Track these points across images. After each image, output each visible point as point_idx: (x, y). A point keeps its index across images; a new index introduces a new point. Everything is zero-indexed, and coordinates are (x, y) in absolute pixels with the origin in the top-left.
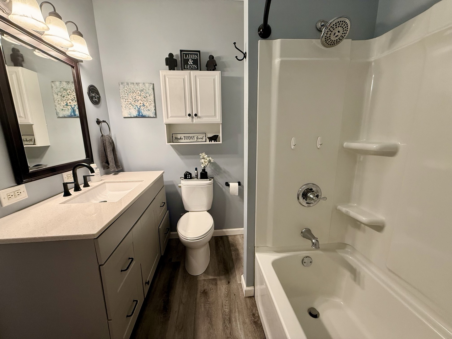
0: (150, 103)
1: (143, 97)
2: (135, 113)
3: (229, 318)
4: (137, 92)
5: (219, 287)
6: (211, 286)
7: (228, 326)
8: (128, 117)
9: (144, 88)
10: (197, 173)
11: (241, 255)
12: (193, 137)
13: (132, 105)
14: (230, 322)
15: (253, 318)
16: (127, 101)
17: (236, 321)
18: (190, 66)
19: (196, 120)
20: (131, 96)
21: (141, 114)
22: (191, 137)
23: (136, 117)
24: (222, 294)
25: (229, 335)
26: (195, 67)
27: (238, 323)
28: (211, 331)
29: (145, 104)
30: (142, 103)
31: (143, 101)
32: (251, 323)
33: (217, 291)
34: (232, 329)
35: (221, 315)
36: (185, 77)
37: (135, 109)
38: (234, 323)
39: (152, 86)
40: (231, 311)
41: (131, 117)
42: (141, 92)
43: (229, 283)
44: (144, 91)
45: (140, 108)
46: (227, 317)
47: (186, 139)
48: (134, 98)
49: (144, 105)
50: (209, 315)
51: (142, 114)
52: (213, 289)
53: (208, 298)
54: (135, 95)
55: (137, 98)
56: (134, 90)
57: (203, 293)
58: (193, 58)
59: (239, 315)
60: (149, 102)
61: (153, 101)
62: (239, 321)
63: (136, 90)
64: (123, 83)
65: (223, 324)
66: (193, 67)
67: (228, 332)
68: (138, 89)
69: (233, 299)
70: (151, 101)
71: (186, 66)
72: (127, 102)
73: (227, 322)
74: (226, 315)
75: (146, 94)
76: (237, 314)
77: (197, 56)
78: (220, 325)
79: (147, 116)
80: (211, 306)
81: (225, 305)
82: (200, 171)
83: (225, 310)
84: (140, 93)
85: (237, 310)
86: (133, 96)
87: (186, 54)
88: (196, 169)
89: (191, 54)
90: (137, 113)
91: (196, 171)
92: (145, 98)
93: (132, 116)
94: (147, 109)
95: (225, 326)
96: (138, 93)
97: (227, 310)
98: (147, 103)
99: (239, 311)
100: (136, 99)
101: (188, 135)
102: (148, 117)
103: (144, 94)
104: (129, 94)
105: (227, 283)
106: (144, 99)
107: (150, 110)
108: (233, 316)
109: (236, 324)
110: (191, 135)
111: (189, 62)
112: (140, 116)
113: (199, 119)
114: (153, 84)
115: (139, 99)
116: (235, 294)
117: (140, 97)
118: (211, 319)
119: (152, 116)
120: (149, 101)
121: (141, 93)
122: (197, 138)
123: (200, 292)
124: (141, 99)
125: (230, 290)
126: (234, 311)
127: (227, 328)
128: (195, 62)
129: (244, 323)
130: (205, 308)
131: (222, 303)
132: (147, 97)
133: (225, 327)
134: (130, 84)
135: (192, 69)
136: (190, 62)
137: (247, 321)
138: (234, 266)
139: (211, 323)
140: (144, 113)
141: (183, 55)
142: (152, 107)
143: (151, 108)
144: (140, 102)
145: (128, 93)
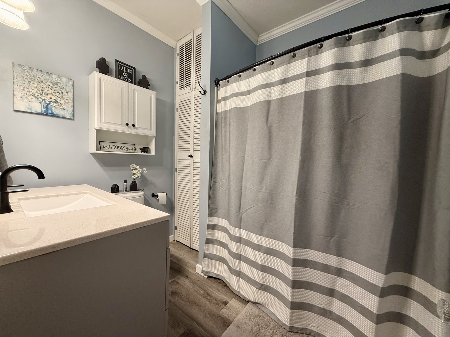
0: (67, 101)
1: (56, 92)
2: (40, 108)
3: (207, 294)
4: (47, 84)
5: (181, 283)
6: (175, 287)
7: (211, 298)
8: (25, 111)
9: (59, 81)
10: (127, 185)
11: (179, 257)
12: (122, 147)
13: (35, 97)
14: (210, 296)
15: (222, 285)
16: (26, 90)
17: (213, 293)
18: (125, 78)
19: (132, 131)
20: (34, 85)
21: (50, 112)
22: (121, 147)
23: (41, 114)
24: (189, 286)
25: (216, 302)
26: (129, 80)
27: (216, 293)
28: (202, 308)
29: (58, 101)
30: (53, 98)
31: (56, 97)
32: (223, 288)
33: (183, 286)
34: (214, 298)
35: (200, 297)
36: (123, 87)
37: (41, 103)
38: (213, 295)
39: (71, 83)
40: (205, 291)
41: (31, 113)
42: (53, 85)
43: (187, 277)
44: (59, 85)
45: (49, 104)
46: (206, 295)
47: (115, 148)
48: (40, 89)
49: (56, 102)
50: (192, 303)
51: (52, 111)
52: (178, 287)
53: (180, 294)
54: (42, 87)
55: (46, 91)
56: (42, 79)
57: (172, 294)
58: (128, 71)
59: (212, 289)
60: (65, 100)
61: (72, 100)
62: (215, 292)
63: (46, 81)
64: (22, 66)
65: (207, 300)
66: (127, 80)
67: (214, 301)
68: (50, 81)
69: (200, 284)
70: (68, 99)
71: (121, 76)
72: (25, 92)
73: (208, 297)
74: (204, 294)
75: (61, 90)
76: (210, 289)
77: (132, 72)
78: (205, 302)
79: (61, 116)
80: (188, 297)
81: (198, 290)
82: (129, 183)
83: (200, 292)
84: (51, 85)
85: (208, 287)
86: (38, 86)
87: (121, 66)
88: (126, 181)
89: (126, 67)
90: (43, 109)
91: (125, 184)
92: (60, 93)
93: (33, 112)
94: (61, 107)
95: (209, 299)
96: (49, 85)
97: (202, 292)
98: (63, 101)
99: (210, 287)
100: (44, 92)
101: (118, 145)
102: (62, 118)
103: (58, 89)
104: (32, 82)
105: (186, 278)
106: (57, 94)
107: (66, 110)
108: (208, 292)
109: (215, 294)
110: (121, 145)
111: (123, 74)
112: (47, 113)
113: (135, 130)
114: (73, 81)
115: (49, 92)
116: (199, 280)
117: (51, 91)
118: (195, 303)
119: (69, 117)
120: (66, 98)
121: (54, 87)
122: (127, 148)
123: (169, 295)
124: (53, 93)
125: (192, 281)
126: (207, 289)
127: (211, 300)
128: (130, 76)
129: (219, 290)
130: (184, 301)
131: (195, 290)
132: (63, 93)
133: (209, 301)
134: (35, 70)
135: (126, 81)
136: (125, 74)
137: (219, 288)
138: (181, 266)
139: (197, 305)
140: (57, 111)
141: (118, 66)
142: (70, 107)
143: (68, 107)
144: (50, 96)
145: (30, 80)
